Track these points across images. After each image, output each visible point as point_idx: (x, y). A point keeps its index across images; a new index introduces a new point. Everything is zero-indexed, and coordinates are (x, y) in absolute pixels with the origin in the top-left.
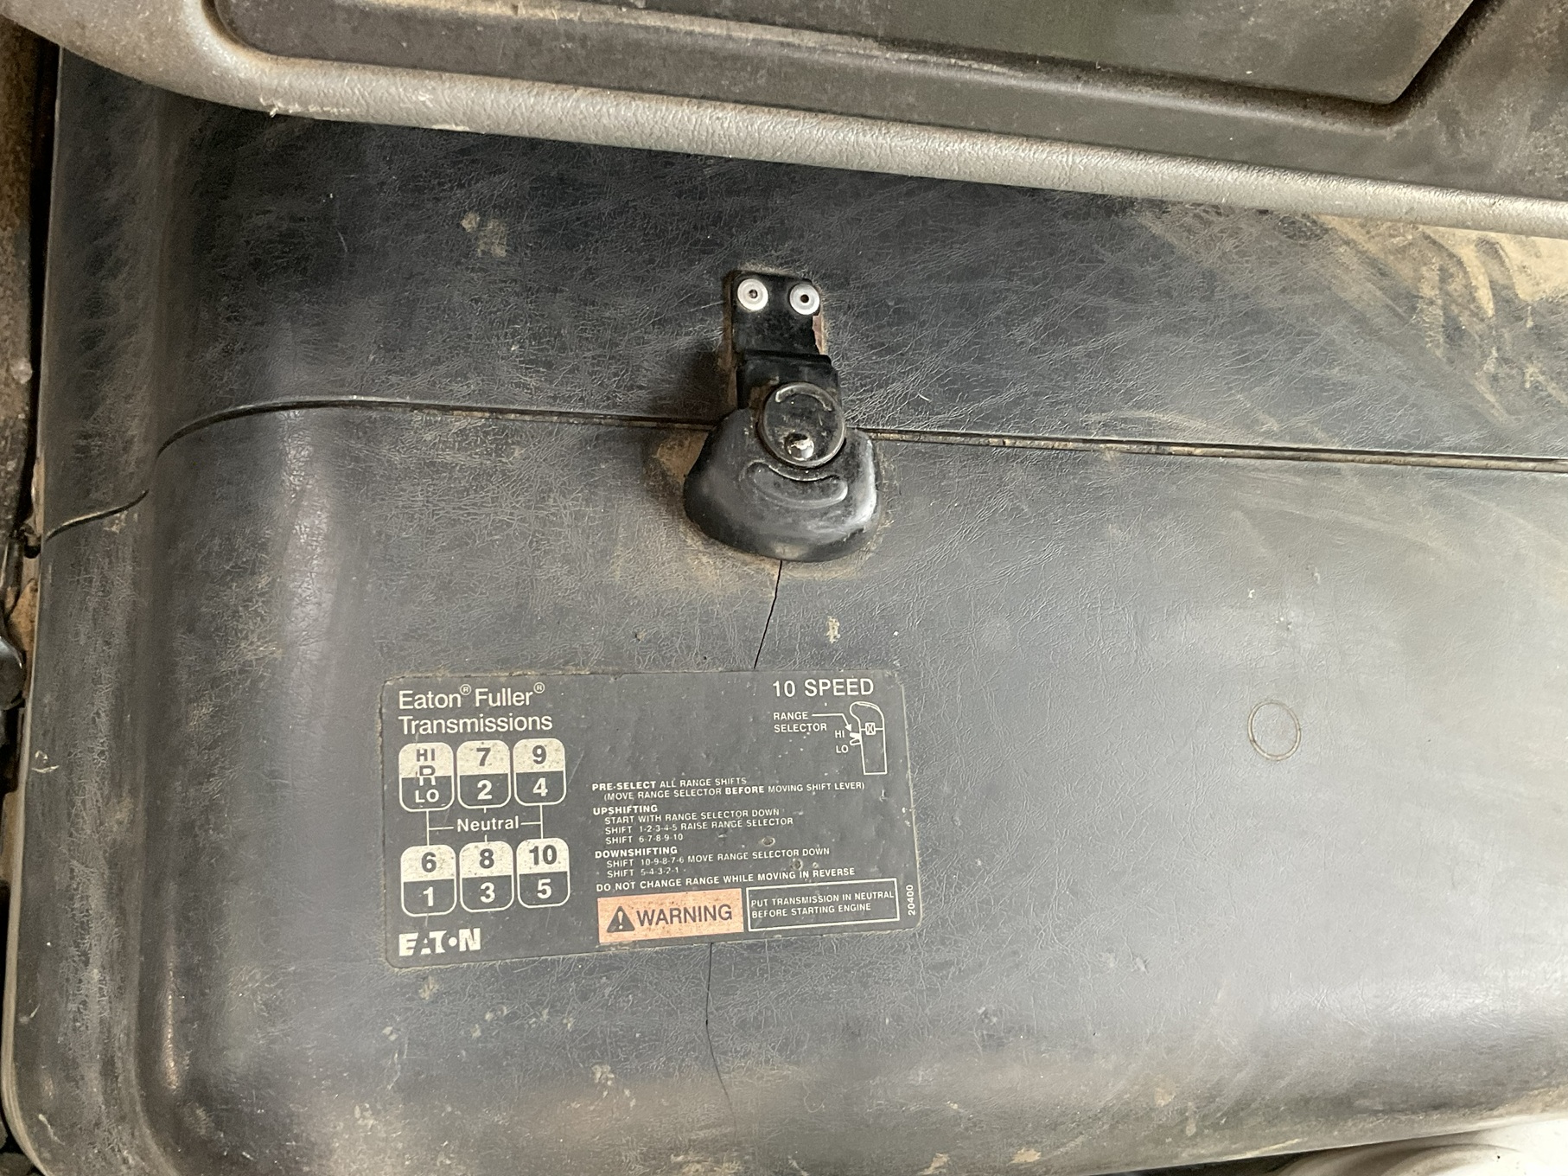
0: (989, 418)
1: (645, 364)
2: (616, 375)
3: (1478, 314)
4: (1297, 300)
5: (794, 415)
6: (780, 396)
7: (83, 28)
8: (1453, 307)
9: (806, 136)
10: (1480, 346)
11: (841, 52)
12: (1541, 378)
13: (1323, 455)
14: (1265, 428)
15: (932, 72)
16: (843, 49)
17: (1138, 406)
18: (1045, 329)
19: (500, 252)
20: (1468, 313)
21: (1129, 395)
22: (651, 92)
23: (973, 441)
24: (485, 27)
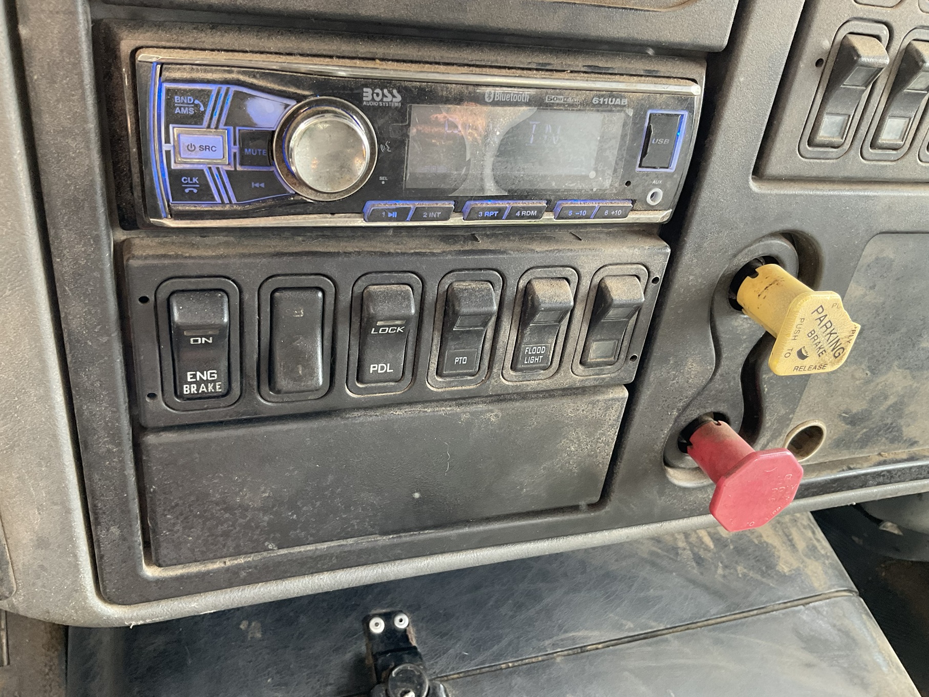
0: (499, 656)
1: (332, 672)
2: (318, 681)
3: (707, 549)
4: (624, 564)
5: (402, 681)
6: (395, 673)
7: (49, 613)
8: (695, 548)
9: (360, 576)
10: (713, 563)
11: (365, 542)
12: (745, 571)
13: (659, 633)
14: (627, 627)
15: (404, 539)
16: (365, 541)
17: (566, 632)
18: (515, 605)
19: (259, 635)
20: (702, 550)
21: (560, 627)
22: (290, 577)
23: (493, 669)
24: (214, 573)
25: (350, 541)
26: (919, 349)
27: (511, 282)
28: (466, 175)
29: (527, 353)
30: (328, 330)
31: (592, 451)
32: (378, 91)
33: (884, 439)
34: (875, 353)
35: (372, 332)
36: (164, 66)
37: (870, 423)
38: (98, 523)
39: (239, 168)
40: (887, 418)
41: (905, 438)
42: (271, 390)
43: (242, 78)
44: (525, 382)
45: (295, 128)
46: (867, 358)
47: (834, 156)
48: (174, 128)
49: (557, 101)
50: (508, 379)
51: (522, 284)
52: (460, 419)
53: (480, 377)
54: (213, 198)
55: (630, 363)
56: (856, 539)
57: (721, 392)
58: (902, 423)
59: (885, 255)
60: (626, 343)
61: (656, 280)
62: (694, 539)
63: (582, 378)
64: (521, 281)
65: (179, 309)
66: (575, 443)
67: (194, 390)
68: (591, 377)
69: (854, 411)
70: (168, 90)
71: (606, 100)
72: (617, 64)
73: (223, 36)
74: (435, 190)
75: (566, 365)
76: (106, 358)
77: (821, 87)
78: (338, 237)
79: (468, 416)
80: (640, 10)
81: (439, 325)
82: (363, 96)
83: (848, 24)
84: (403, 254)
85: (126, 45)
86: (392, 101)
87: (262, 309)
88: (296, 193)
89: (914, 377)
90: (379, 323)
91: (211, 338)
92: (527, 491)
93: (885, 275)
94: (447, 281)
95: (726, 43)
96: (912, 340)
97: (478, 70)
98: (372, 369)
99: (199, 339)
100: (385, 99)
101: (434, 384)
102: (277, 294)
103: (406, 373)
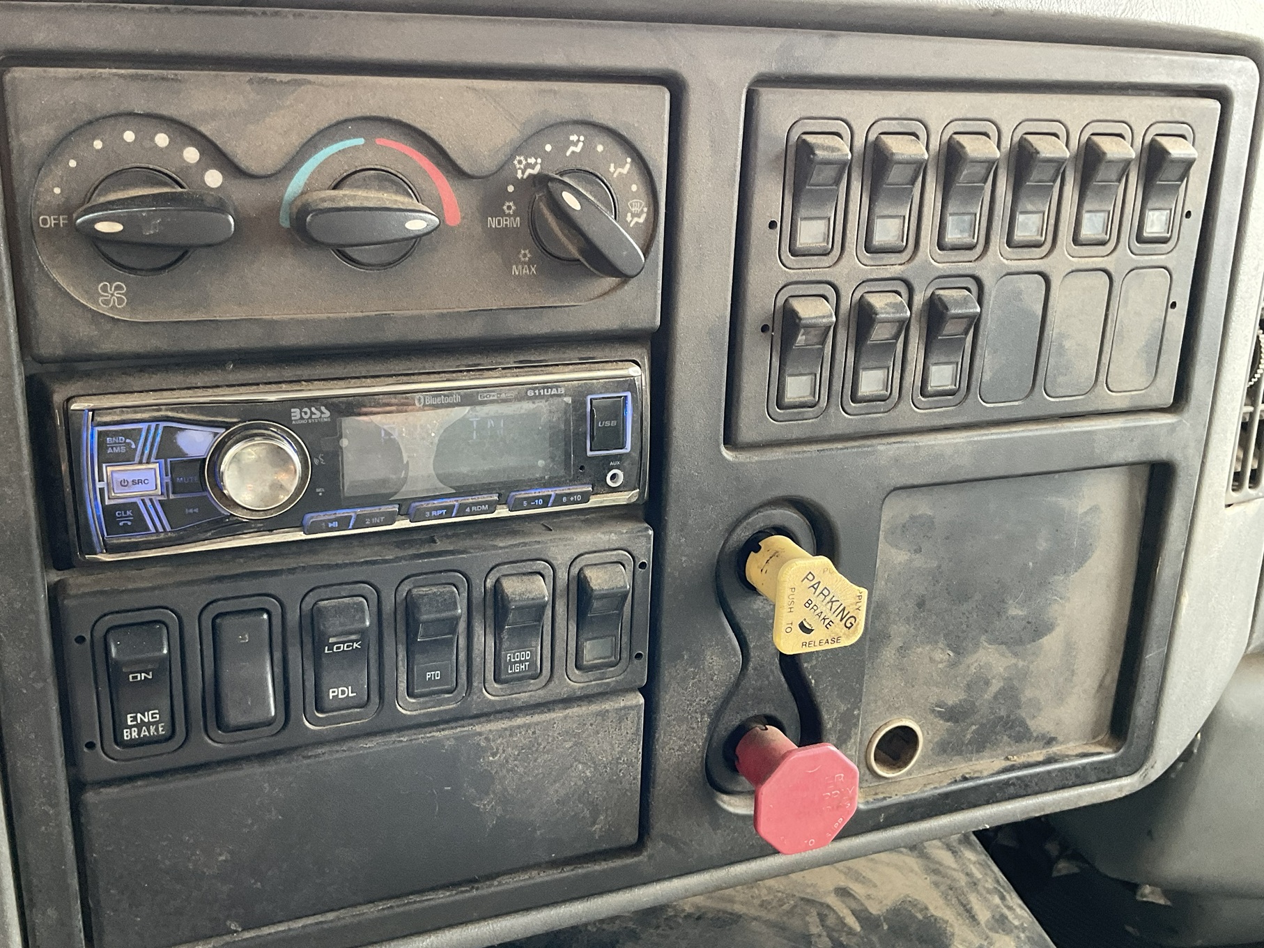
8: (834, 933)
20: (844, 934)
25: (330, 916)
26: (1007, 618)
27: (477, 582)
28: (406, 478)
29: (510, 660)
30: (278, 655)
31: (613, 775)
32: (306, 409)
33: (1005, 737)
34: (951, 628)
35: (326, 651)
36: (96, 412)
37: (977, 717)
38: (33, 905)
39: (172, 497)
40: (1000, 710)
41: (1035, 735)
42: (219, 728)
43: (170, 414)
44: (513, 696)
45: (225, 453)
46: (942, 635)
47: (811, 415)
48: (106, 467)
49: (491, 398)
50: (492, 694)
51: (489, 583)
52: (444, 746)
53: (459, 694)
54: (148, 529)
55: (636, 661)
56: (1130, 929)
57: (760, 689)
58: (1024, 715)
59: (920, 512)
60: (625, 639)
61: (643, 565)
62: (833, 921)
63: (581, 685)
64: (488, 580)
65: (116, 646)
66: (590, 766)
67: (135, 735)
68: (593, 683)
69: (950, 703)
70: (100, 433)
71: (542, 391)
72: (550, 356)
73: (151, 378)
74: (376, 496)
75: (559, 670)
76: (41, 706)
77: (774, 350)
78: (283, 555)
79: (452, 742)
80: (559, 307)
81: (402, 636)
82: (290, 417)
83: (785, 289)
84: (352, 564)
85: (58, 398)
86: (321, 417)
87: (204, 637)
88: (231, 514)
89: (1016, 654)
90: (331, 640)
91: (151, 673)
92: (541, 834)
93: (929, 535)
94: (405, 588)
95: (658, 323)
96: (994, 608)
97: (405, 378)
98: (331, 695)
99: (139, 675)
100: (313, 416)
101: (406, 707)
102: (218, 621)
103: (372, 696)
